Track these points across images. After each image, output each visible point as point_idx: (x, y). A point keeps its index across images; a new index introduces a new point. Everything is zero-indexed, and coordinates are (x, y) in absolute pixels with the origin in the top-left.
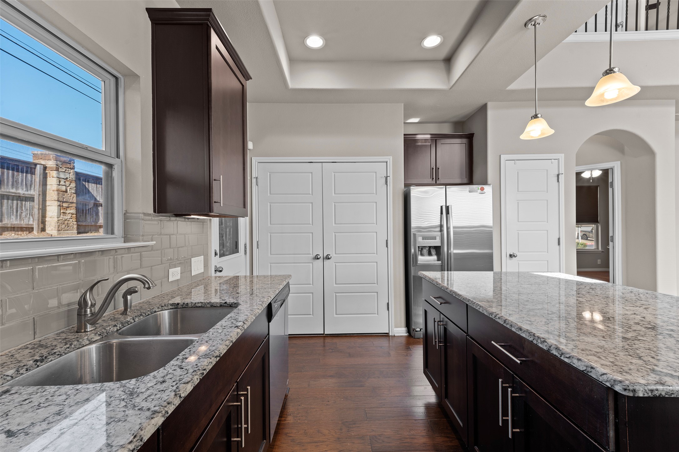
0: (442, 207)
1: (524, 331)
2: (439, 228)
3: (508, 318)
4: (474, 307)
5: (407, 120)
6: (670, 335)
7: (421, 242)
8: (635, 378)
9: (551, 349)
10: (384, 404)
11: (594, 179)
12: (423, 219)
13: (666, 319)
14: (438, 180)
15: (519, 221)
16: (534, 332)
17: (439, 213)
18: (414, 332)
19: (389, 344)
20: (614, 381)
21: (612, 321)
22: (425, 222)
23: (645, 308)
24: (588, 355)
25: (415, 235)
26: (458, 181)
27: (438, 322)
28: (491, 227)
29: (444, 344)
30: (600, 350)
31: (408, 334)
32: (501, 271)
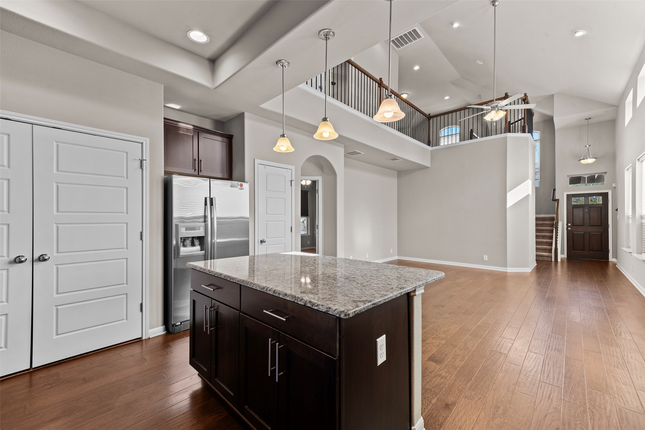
0: (206, 199)
1: (289, 296)
2: (203, 218)
3: (276, 289)
4: (248, 286)
5: (166, 104)
6: (354, 280)
7: (184, 232)
8: (348, 307)
9: (306, 303)
10: (143, 416)
11: (307, 186)
12: (186, 210)
13: (350, 272)
14: (200, 172)
15: (267, 214)
16: (295, 295)
17: (203, 204)
18: (173, 328)
19: (142, 348)
20: (341, 312)
21: (330, 278)
22: (188, 212)
23: (341, 268)
24: (326, 301)
25: (177, 226)
26: (220, 176)
27: (210, 308)
28: (248, 218)
29: (215, 328)
30: (331, 297)
31: (166, 331)
32: (255, 254)
